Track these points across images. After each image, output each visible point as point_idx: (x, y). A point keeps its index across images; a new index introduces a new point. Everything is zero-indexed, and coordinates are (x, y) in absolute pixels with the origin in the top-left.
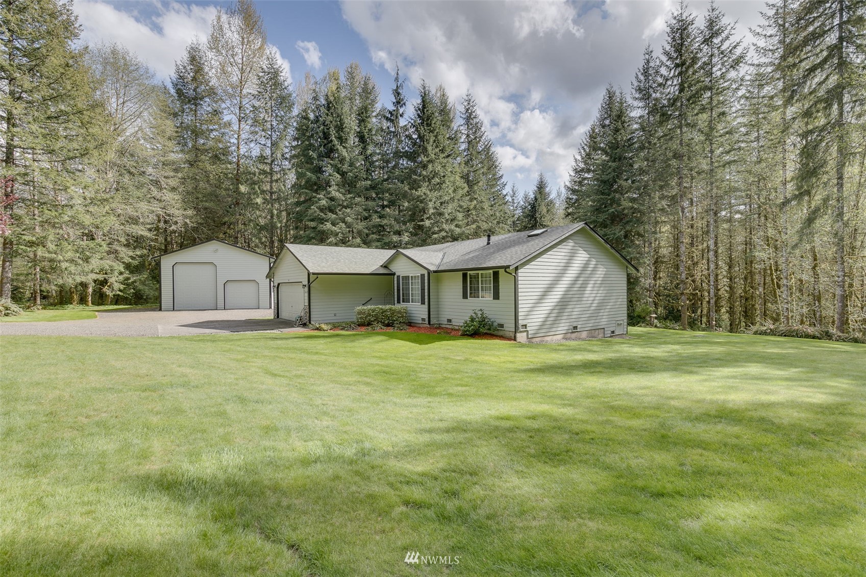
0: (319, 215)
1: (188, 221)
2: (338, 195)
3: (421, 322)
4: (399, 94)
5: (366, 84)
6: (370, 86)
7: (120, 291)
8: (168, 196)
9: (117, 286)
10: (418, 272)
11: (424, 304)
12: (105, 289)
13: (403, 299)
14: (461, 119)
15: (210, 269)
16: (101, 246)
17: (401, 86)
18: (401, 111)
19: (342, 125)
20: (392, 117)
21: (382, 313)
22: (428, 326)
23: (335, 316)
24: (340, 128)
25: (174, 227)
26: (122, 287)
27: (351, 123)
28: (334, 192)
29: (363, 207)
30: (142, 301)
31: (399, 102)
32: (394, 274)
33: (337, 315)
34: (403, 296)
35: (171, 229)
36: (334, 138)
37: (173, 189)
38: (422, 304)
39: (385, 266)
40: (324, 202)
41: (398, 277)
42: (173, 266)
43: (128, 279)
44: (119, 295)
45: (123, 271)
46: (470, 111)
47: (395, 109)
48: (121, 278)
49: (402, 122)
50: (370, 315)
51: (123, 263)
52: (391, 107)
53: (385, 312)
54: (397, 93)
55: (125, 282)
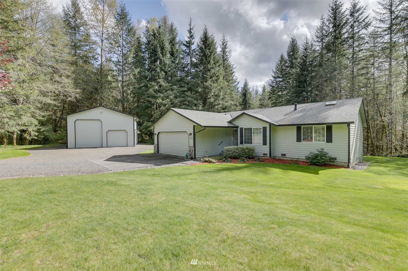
0: (154, 94)
1: (77, 95)
2: (163, 84)
3: (262, 155)
4: (191, 32)
5: (172, 26)
6: (174, 27)
7: (35, 136)
8: (65, 80)
9: (33, 133)
10: (261, 125)
11: (266, 145)
12: (26, 135)
13: (245, 142)
14: (220, 48)
15: (98, 123)
16: (30, 108)
17: (193, 28)
18: (193, 41)
19: (163, 46)
20: (189, 44)
21: (242, 151)
22: (269, 158)
23: (206, 152)
24: (162, 48)
25: (70, 99)
26: (37, 134)
27: (168, 46)
28: (162, 82)
29: (178, 91)
30: (48, 142)
31: (191, 37)
32: (237, 127)
33: (207, 152)
34: (245, 140)
35: (68, 99)
36: (160, 53)
37: (68, 77)
38: (263, 144)
39: (230, 122)
40: (157, 87)
41: (241, 129)
42: (75, 122)
43: (39, 129)
44: (34, 139)
45: (37, 124)
46: (225, 45)
47: (189, 40)
48: (35, 129)
49: (193, 47)
50: (235, 152)
51: (37, 119)
52: (187, 40)
53: (244, 150)
54: (190, 32)
55: (38, 131)
